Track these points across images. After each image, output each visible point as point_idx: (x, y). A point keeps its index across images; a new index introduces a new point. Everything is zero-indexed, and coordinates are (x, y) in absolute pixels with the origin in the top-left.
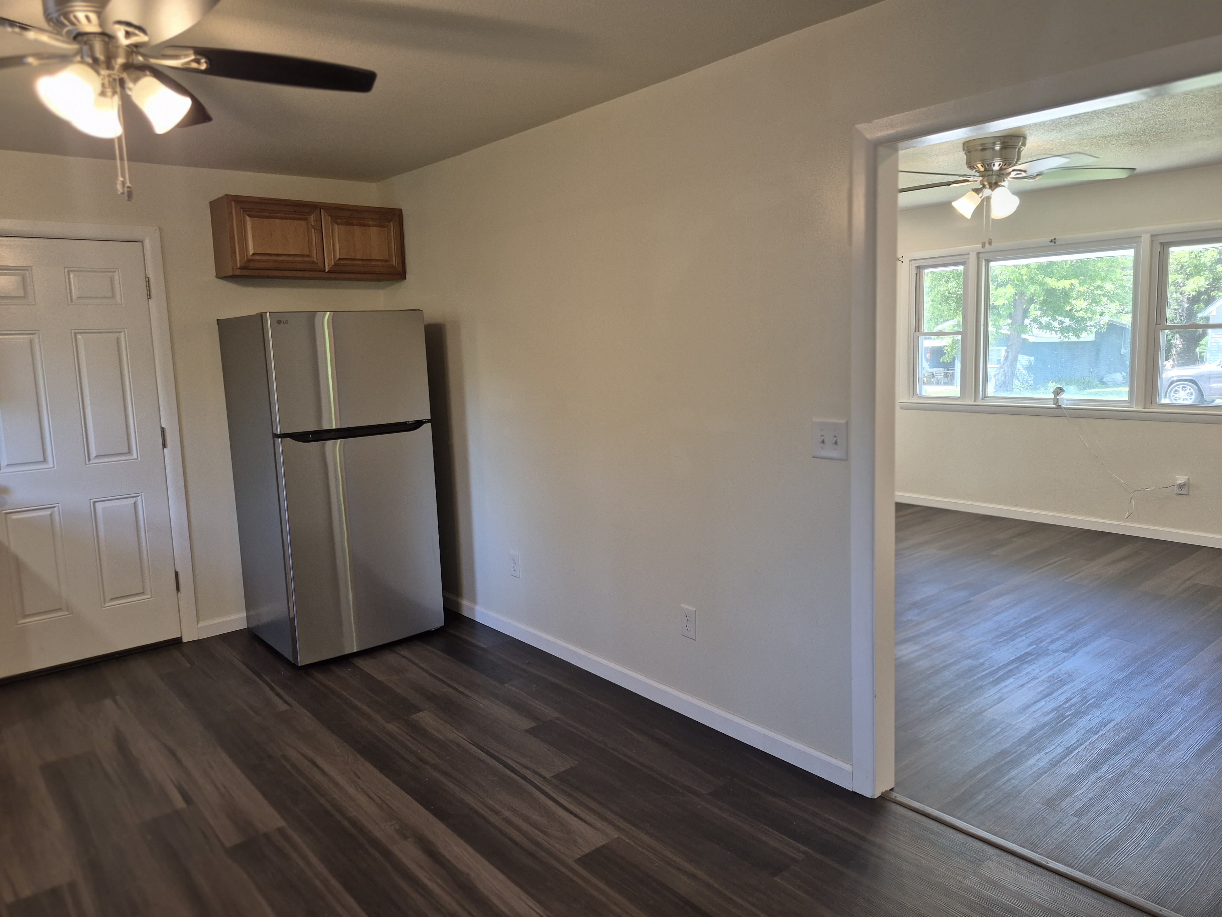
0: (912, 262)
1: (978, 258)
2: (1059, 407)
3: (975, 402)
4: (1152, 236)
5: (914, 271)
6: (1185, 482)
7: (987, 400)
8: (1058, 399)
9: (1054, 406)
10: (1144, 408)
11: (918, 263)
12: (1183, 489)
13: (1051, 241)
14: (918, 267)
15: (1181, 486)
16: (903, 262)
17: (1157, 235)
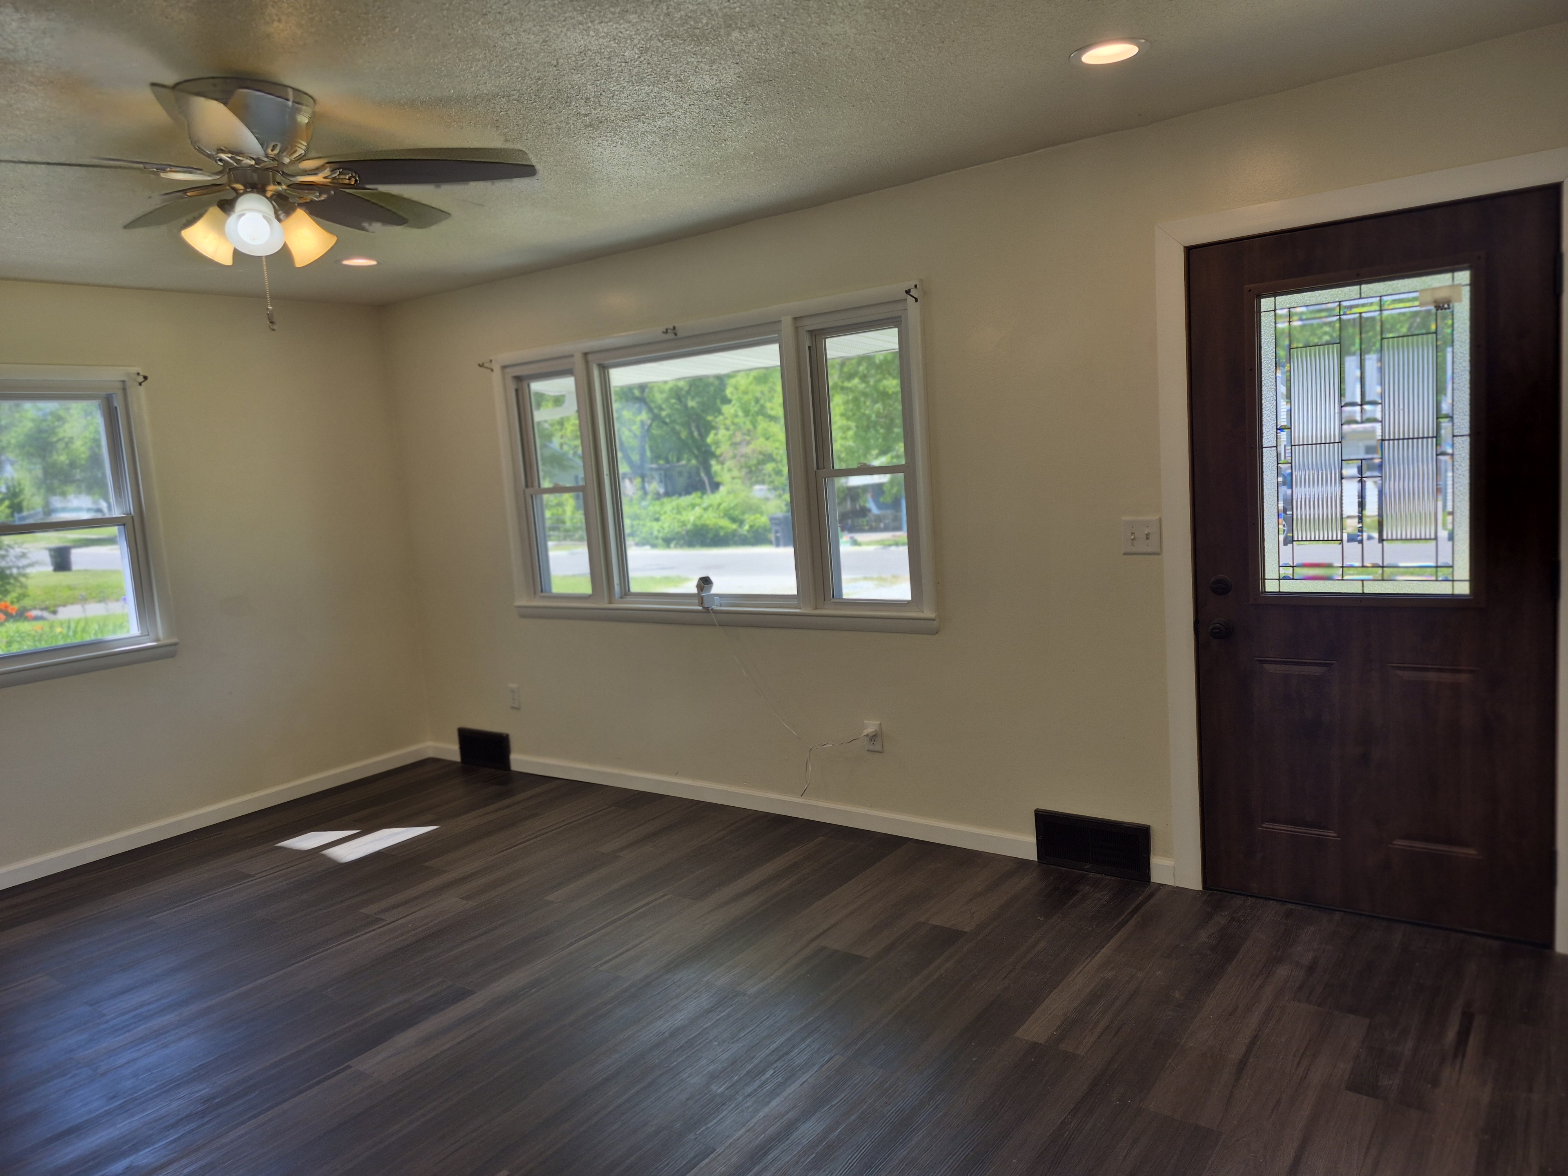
0: (508, 370)
1: (587, 362)
2: (707, 610)
3: (610, 603)
4: (795, 319)
5: (512, 386)
6: (876, 730)
7: (628, 599)
8: (702, 597)
9: (701, 608)
10: (816, 609)
11: (518, 371)
12: (875, 743)
13: (666, 332)
14: (518, 379)
15: (873, 738)
16: (492, 370)
17: (801, 317)
